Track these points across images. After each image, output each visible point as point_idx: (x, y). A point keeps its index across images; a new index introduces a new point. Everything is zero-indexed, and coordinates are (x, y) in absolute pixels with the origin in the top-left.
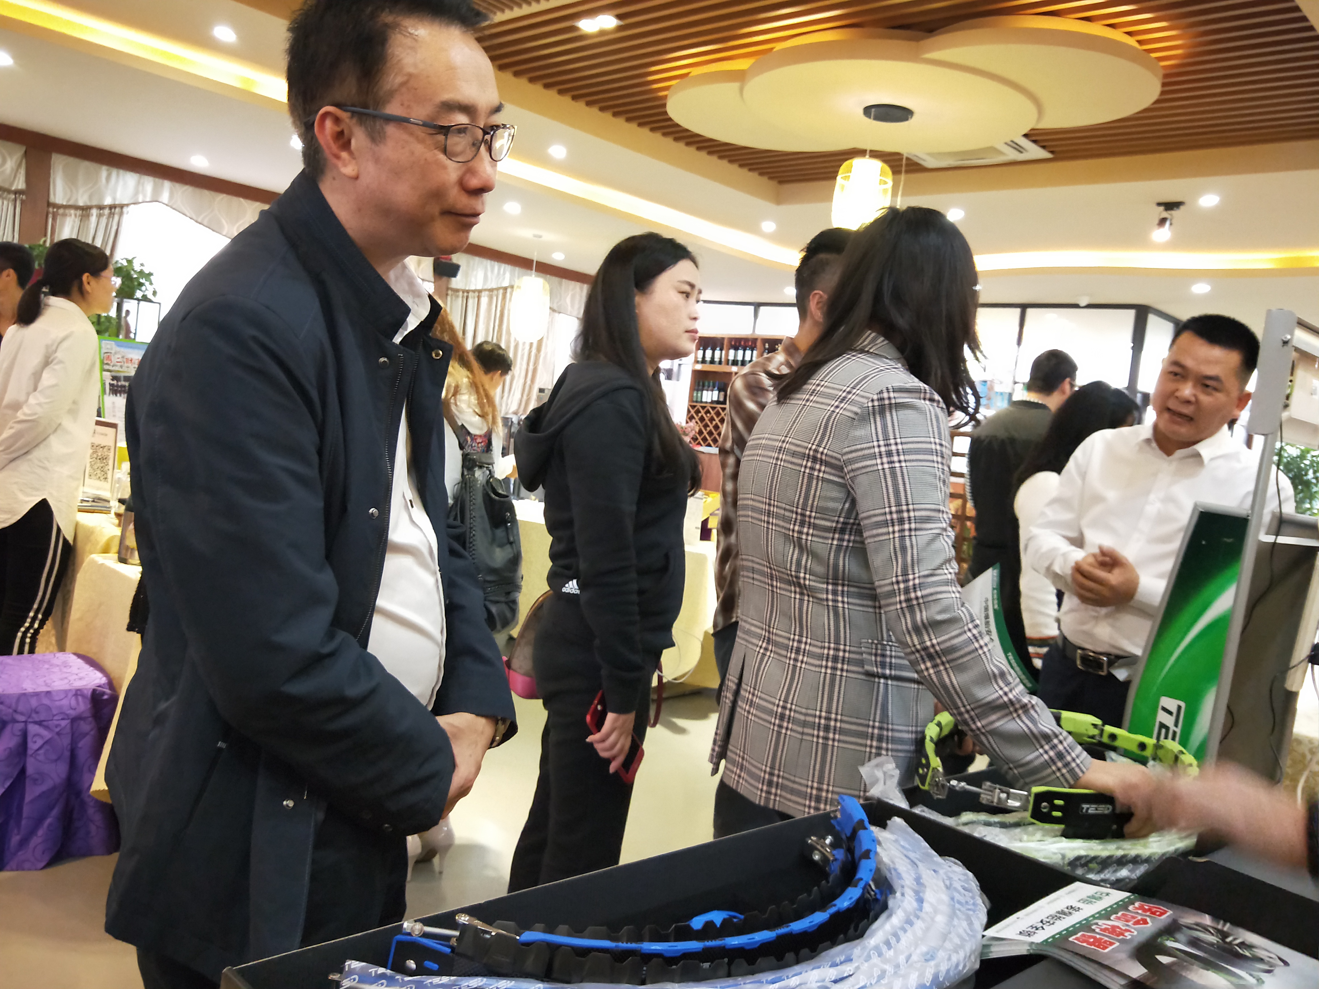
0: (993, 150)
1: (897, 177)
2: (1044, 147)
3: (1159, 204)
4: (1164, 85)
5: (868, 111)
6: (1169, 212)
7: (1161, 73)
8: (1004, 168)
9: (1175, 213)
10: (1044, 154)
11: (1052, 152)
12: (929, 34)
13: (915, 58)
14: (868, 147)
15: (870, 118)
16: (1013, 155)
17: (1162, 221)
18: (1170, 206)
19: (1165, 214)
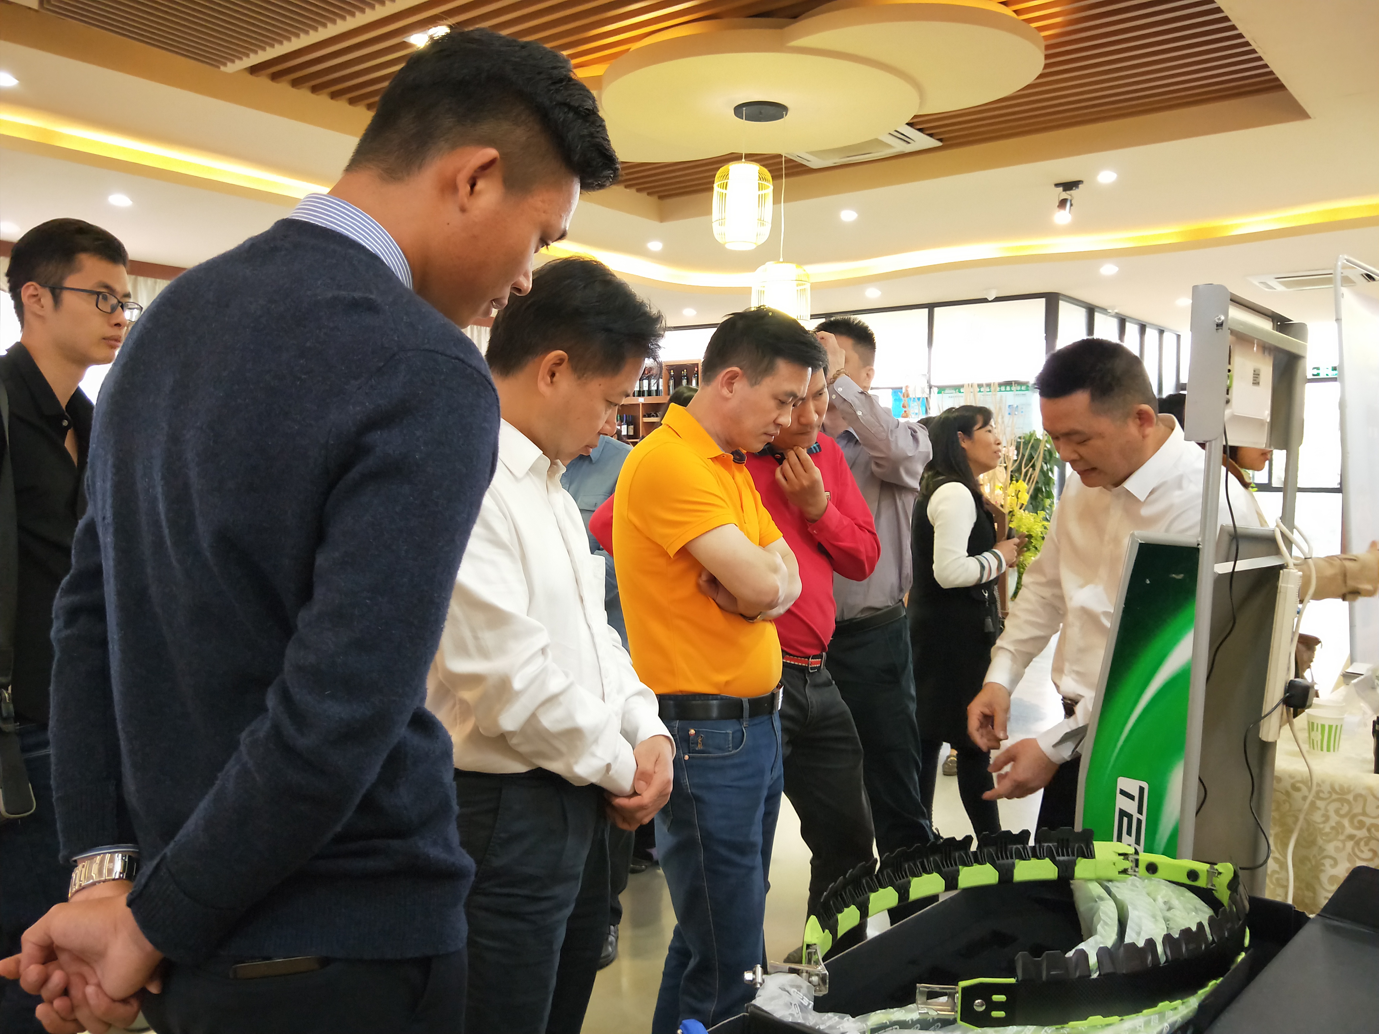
0: (877, 143)
1: (778, 182)
2: (931, 135)
3: (1057, 185)
4: (1047, 57)
5: (738, 110)
6: (1068, 192)
7: (1043, 44)
8: (893, 161)
9: (1074, 192)
10: (933, 143)
11: (940, 140)
12: (793, 20)
13: (779, 47)
14: (744, 152)
15: (743, 119)
16: (900, 147)
17: (1063, 203)
18: (1069, 186)
19: (1064, 195)
